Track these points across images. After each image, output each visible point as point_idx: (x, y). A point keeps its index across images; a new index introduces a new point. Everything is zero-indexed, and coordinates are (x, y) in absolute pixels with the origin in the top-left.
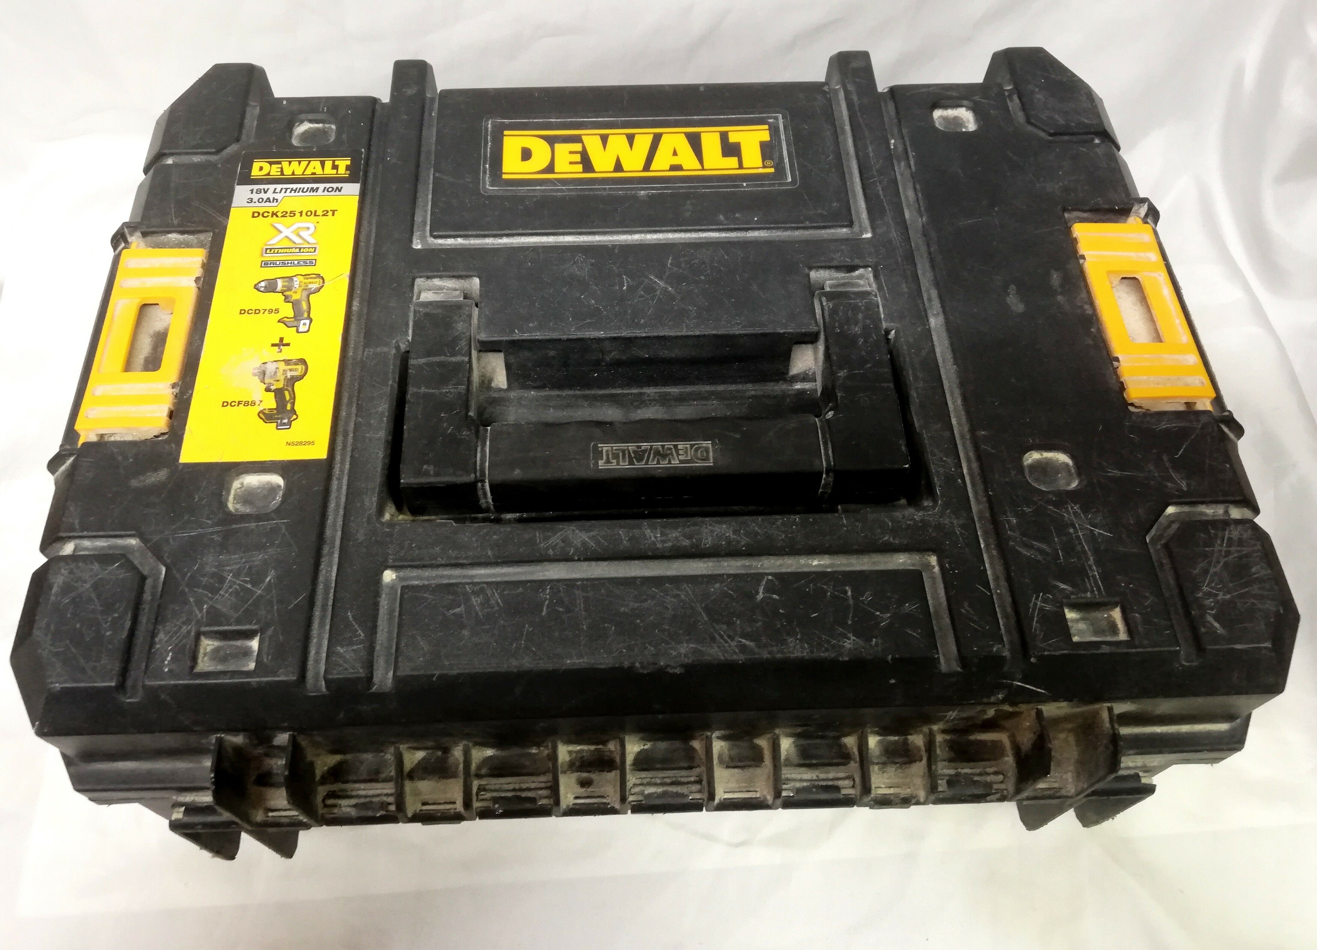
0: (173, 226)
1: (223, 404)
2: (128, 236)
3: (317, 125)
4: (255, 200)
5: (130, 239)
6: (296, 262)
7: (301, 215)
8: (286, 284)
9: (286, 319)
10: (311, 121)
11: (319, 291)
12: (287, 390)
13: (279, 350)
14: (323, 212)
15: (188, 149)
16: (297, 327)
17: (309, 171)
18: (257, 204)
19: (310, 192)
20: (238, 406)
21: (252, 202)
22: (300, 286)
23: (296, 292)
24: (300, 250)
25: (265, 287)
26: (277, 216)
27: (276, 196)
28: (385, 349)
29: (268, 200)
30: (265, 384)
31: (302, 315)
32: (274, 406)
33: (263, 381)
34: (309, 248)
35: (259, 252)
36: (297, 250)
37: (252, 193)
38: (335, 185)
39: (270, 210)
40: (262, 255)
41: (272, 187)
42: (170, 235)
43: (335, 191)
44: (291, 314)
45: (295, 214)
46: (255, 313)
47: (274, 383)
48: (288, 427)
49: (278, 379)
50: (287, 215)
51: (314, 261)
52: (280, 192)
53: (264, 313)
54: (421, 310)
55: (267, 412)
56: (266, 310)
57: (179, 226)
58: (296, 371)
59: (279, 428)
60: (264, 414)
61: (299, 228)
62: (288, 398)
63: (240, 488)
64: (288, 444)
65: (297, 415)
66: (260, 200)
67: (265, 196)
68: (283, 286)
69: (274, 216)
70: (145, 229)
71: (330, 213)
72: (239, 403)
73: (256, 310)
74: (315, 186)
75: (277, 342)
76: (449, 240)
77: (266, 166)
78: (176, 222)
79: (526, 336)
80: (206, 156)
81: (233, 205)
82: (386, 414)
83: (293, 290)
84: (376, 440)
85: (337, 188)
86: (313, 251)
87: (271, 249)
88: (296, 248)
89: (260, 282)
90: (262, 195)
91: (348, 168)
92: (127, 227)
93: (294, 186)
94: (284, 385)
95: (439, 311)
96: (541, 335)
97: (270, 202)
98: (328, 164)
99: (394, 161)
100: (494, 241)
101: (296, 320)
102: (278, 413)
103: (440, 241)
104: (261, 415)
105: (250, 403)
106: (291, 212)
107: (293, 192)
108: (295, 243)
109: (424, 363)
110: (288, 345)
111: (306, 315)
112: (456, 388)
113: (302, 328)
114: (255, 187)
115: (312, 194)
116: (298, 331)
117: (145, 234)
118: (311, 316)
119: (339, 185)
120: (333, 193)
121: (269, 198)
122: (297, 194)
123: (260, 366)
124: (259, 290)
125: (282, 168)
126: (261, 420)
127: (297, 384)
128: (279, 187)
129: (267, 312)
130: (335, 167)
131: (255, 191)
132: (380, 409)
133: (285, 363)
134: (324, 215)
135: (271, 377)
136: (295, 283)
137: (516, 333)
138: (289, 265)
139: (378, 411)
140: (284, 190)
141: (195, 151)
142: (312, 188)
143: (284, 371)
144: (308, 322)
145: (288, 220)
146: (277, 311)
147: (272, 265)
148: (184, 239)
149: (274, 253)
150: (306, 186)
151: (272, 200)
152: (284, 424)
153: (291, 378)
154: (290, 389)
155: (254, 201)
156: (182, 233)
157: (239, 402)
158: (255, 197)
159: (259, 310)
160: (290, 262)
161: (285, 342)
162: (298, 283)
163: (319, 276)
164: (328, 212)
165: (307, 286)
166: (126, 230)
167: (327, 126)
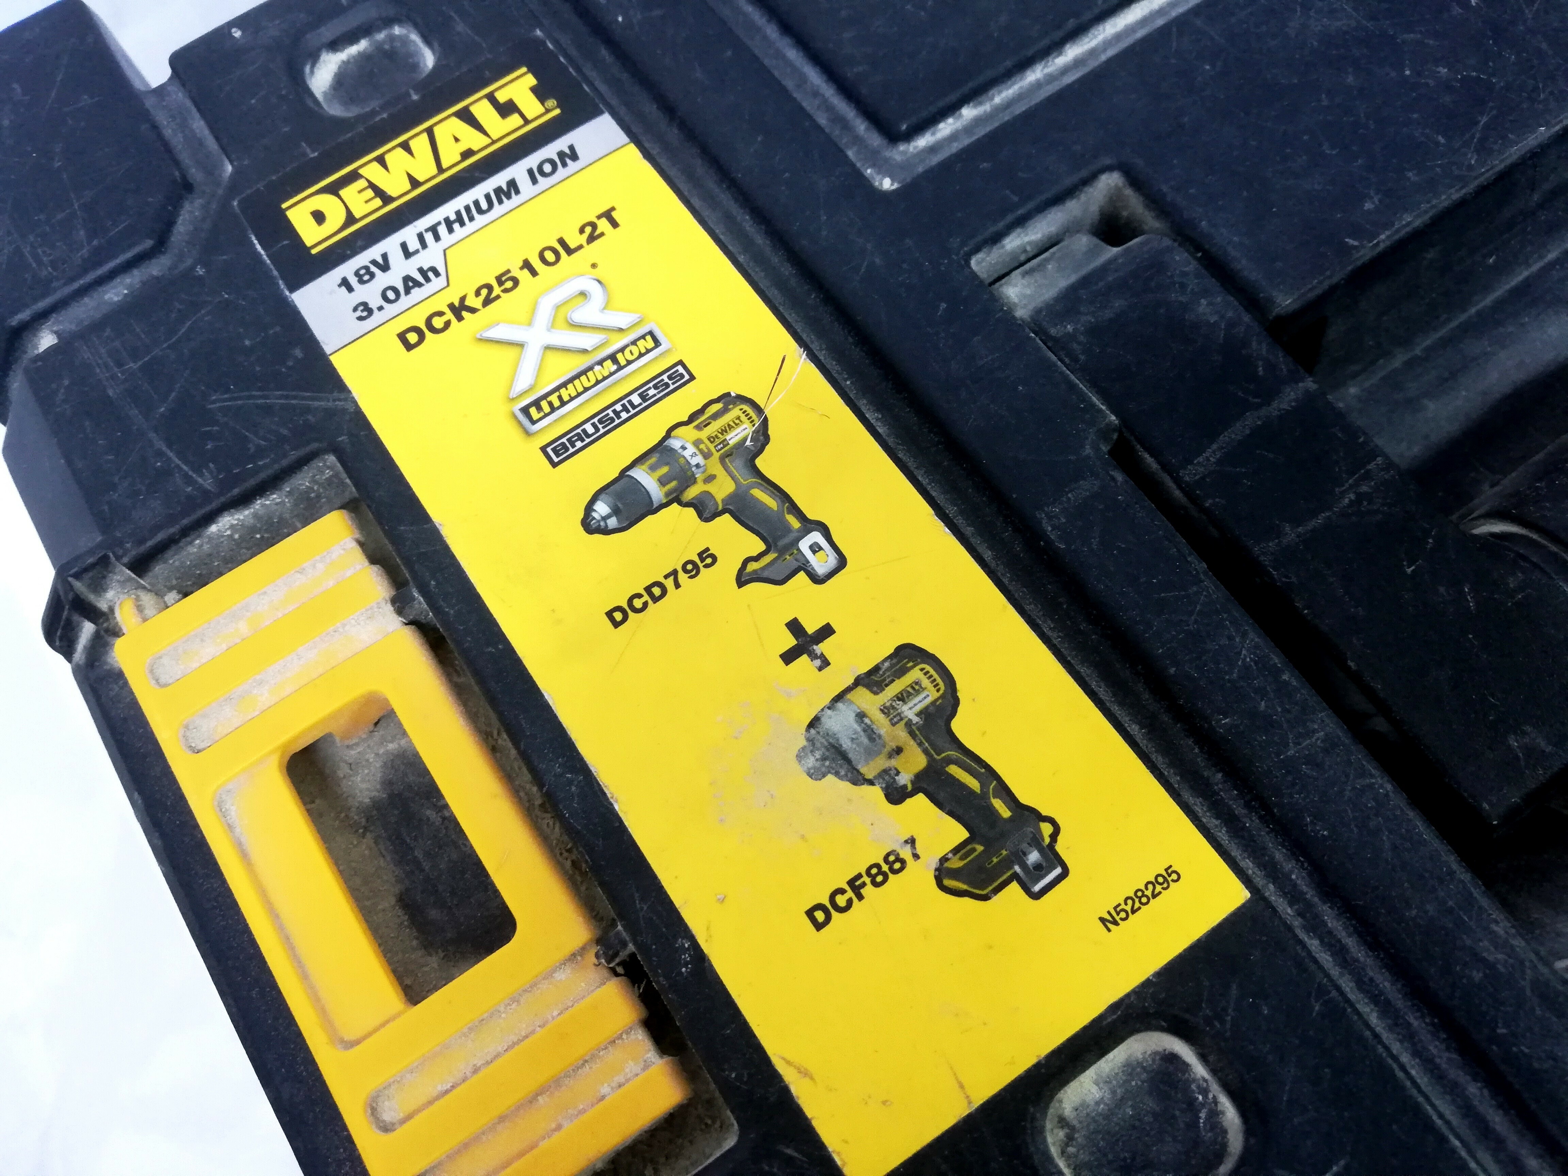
0: (206, 495)
1: (813, 920)
2: (92, 598)
3: (354, 50)
4: (375, 301)
5: (103, 606)
6: (636, 399)
7: (534, 273)
8: (665, 470)
9: (752, 567)
10: (335, 46)
11: (767, 439)
12: (949, 761)
13: (818, 662)
14: (582, 231)
15: (72, 280)
16: (804, 567)
17: (450, 155)
18: (391, 309)
19: (500, 202)
20: (860, 897)
21: (370, 312)
22: (707, 456)
23: (710, 479)
24: (615, 360)
25: (616, 511)
26: (473, 311)
27: (425, 259)
28: (1086, 487)
29: (410, 283)
30: (871, 783)
31: (788, 528)
32: (960, 834)
33: (858, 779)
34: (634, 343)
35: (515, 433)
36: (610, 366)
37: (350, 289)
38: (550, 151)
39: (440, 303)
40: (528, 433)
41: (390, 245)
42: (213, 528)
43: (564, 165)
44: (756, 545)
45: (516, 282)
46: (656, 600)
47: (893, 763)
48: (1058, 871)
49: (893, 745)
50: (497, 290)
51: (680, 369)
52: (424, 245)
53: (677, 585)
54: (1070, 328)
55: (956, 863)
56: (674, 573)
57: (224, 485)
58: (918, 692)
59: (1037, 888)
60: (955, 874)
61: (558, 307)
62: (974, 784)
63: (1070, 1138)
64: (1109, 922)
65: (1051, 821)
66: (390, 295)
67: (393, 278)
68: (662, 482)
69: (464, 314)
70: (133, 551)
71: (603, 225)
72: (855, 885)
73: (648, 589)
74: (500, 180)
75: (790, 641)
76: (942, 125)
77: (326, 203)
78: (207, 482)
79: (1384, 238)
80: (136, 272)
81: (328, 350)
82: (1276, 660)
83: (699, 476)
84: (1326, 751)
85: (561, 155)
86: (650, 344)
87: (536, 403)
88: (600, 363)
89: (589, 508)
90: (382, 280)
91: (540, 93)
92: (77, 576)
93: (448, 209)
94: (926, 752)
95: (1118, 304)
96: (1418, 216)
97: (418, 285)
98: (483, 110)
99: (637, 16)
100: (1047, 70)
101: (782, 552)
102: (991, 846)
103: (923, 142)
104: (947, 882)
105: (885, 868)
106: (500, 280)
107: (456, 226)
108: (585, 351)
109: (1219, 462)
110: (827, 631)
111: (795, 523)
112: (1367, 476)
113: (821, 563)
114: (347, 269)
115: (508, 204)
116: (817, 580)
117: (140, 566)
118: (811, 516)
119: (561, 144)
120: (561, 172)
121: (407, 279)
122: (470, 227)
123: (811, 740)
124: (607, 532)
125: (372, 186)
126: (967, 900)
127: (957, 726)
128: (409, 234)
129: (682, 577)
130: (506, 109)
131: (353, 281)
132: (1246, 656)
133: (868, 687)
134: (591, 239)
135: (870, 754)
136: (687, 454)
137: (1355, 247)
138: (624, 415)
139: (1246, 667)
140: (429, 237)
141: (100, 272)
142: (498, 191)
143: (885, 710)
144: (816, 537)
145: (506, 303)
146: (708, 557)
147: (579, 444)
148: (255, 515)
149: (553, 409)
150: (478, 193)
151: (419, 278)
152: (1040, 870)
153: (926, 720)
154: (953, 754)
155: (373, 305)
156: (244, 500)
157: (851, 883)
158: (370, 293)
159: (658, 584)
160: (618, 407)
161: (811, 628)
162: (691, 449)
163: (728, 400)
164: (594, 226)
165: (725, 443)
166: (78, 585)
167: (381, 36)
